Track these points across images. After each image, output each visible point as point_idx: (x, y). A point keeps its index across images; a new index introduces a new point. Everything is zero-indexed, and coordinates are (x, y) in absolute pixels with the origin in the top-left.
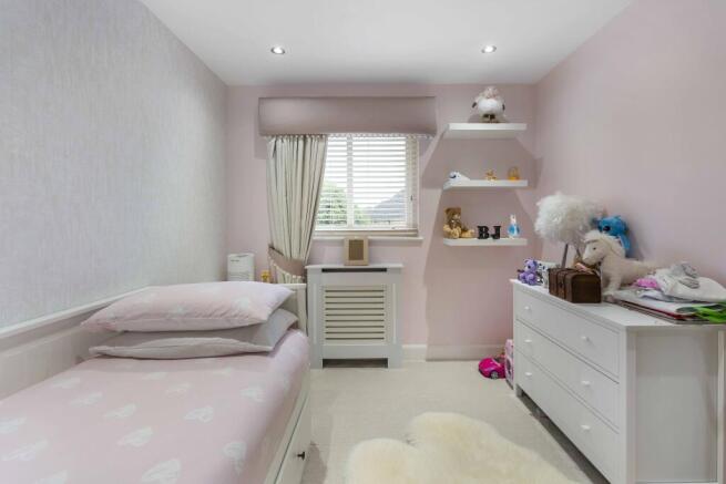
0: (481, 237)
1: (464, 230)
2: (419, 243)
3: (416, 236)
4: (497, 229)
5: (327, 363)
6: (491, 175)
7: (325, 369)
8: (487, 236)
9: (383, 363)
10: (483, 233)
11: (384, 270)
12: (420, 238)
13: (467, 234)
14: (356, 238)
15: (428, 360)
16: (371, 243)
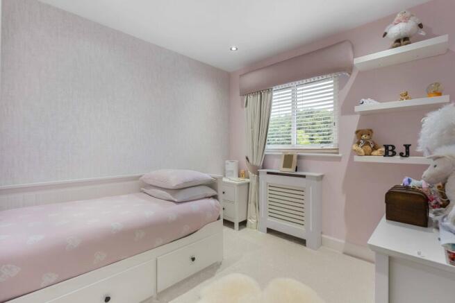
0: (386, 154)
1: (375, 148)
2: (339, 159)
3: (338, 153)
4: (407, 147)
5: (269, 231)
6: (406, 96)
7: (269, 235)
8: (394, 154)
9: (302, 242)
10: (389, 151)
11: (304, 176)
12: (340, 155)
13: (375, 153)
14: (289, 153)
15: (345, 253)
16: (299, 157)
